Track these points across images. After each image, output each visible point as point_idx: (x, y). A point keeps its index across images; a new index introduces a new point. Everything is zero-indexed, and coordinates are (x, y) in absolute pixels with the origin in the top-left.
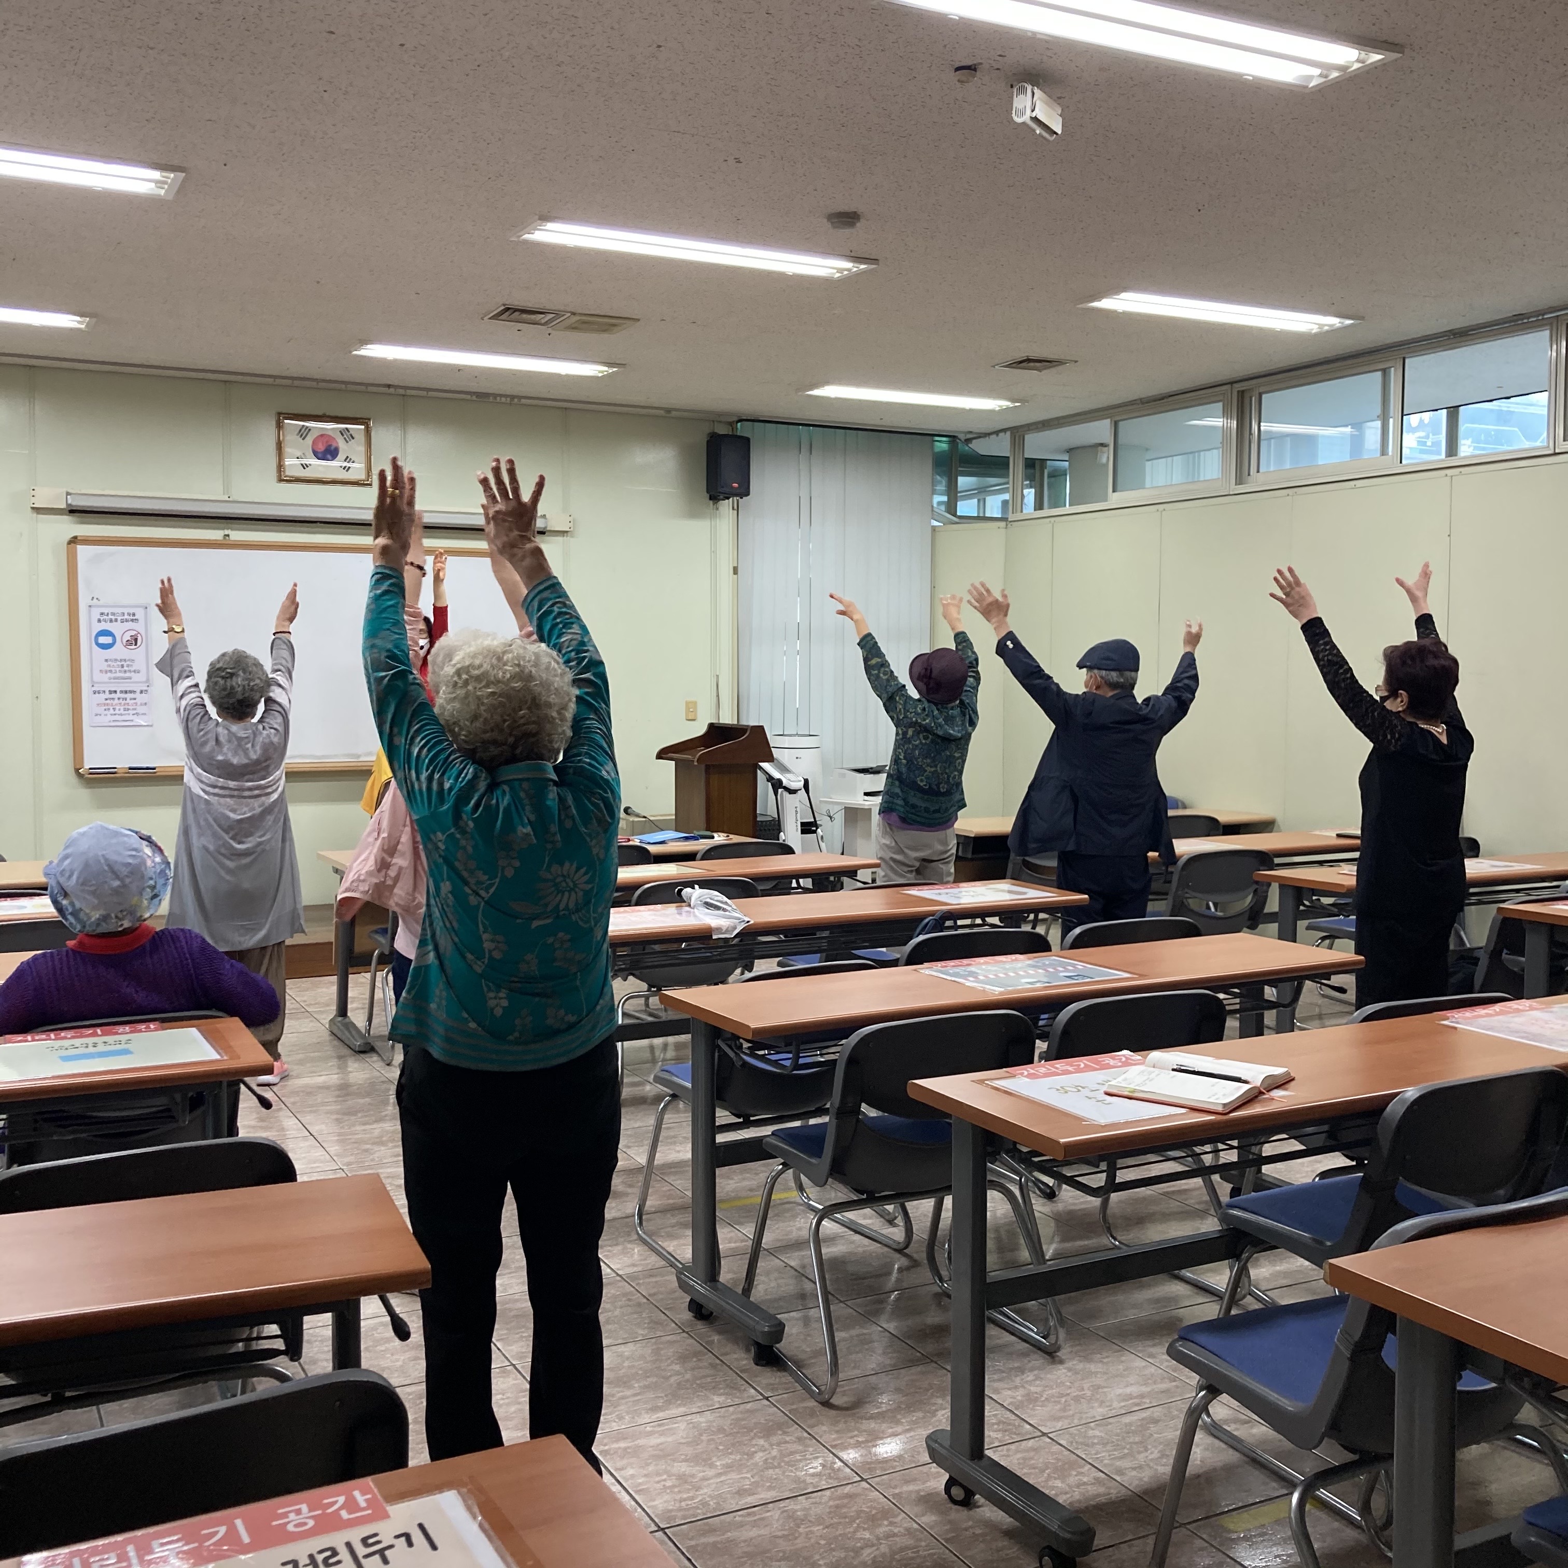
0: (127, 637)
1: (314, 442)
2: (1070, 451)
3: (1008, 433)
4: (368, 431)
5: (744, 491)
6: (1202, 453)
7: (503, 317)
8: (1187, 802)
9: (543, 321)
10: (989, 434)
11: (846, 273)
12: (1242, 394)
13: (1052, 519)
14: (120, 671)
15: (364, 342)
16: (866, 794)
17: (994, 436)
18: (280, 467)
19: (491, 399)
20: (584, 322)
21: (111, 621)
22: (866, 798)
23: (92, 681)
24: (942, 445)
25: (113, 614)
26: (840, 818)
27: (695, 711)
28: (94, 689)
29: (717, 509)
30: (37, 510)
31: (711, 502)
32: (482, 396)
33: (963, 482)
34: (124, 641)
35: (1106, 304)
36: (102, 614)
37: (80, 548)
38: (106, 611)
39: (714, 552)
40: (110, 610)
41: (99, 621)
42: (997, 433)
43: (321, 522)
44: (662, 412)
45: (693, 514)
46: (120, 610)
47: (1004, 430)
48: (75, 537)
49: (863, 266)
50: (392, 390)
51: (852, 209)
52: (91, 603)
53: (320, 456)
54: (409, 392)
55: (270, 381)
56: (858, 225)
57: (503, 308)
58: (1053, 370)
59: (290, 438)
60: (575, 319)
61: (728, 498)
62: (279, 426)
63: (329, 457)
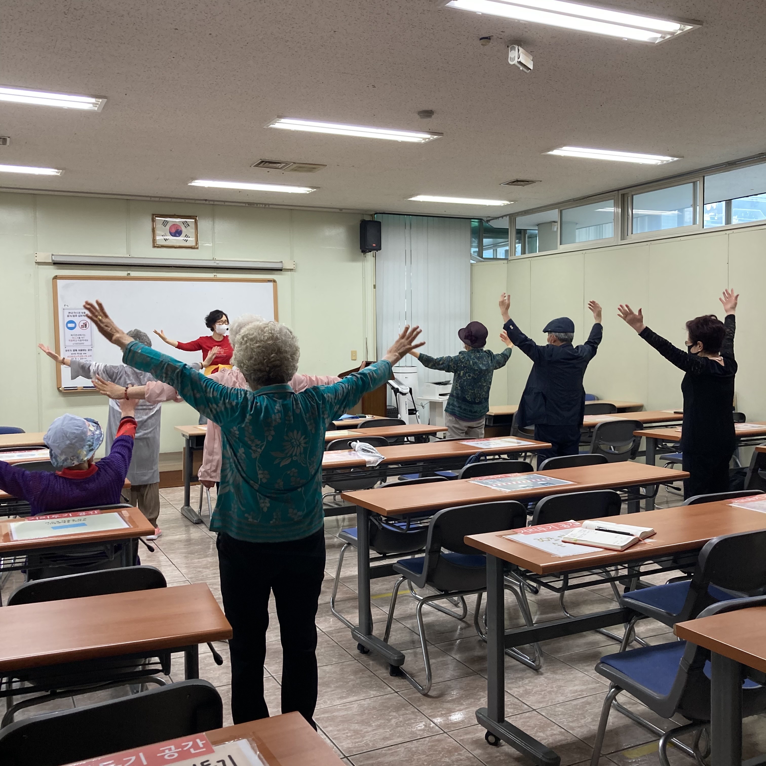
0: (82, 324)
1: (170, 228)
2: (538, 225)
3: (508, 217)
4: (196, 222)
5: (379, 248)
6: (604, 225)
7: (261, 165)
8: (599, 397)
9: (280, 167)
10: (498, 218)
11: (427, 140)
12: (623, 195)
13: (530, 259)
14: (78, 340)
15: (194, 179)
16: (440, 395)
17: (501, 219)
18: (154, 240)
19: (255, 205)
20: (300, 167)
21: (74, 316)
22: (440, 397)
23: (65, 345)
24: (475, 224)
25: (75, 313)
26: (427, 407)
27: (356, 356)
28: (66, 349)
29: (365, 257)
30: (38, 263)
31: (362, 254)
32: (250, 204)
33: (486, 241)
34: (80, 326)
35: (556, 152)
36: (69, 313)
37: (59, 282)
38: (71, 311)
39: (364, 278)
40: (73, 311)
41: (68, 316)
42: (502, 217)
43: (174, 267)
44: (338, 210)
45: (354, 259)
46: (78, 311)
47: (506, 216)
48: (56, 276)
49: (435, 137)
50: (207, 202)
51: (430, 108)
52: (64, 307)
53: (173, 234)
54: (216, 203)
55: (149, 199)
56: (433, 116)
57: (260, 161)
58: (530, 185)
59: (159, 226)
60: (295, 165)
61: (371, 252)
62: (153, 221)
63: (177, 235)
